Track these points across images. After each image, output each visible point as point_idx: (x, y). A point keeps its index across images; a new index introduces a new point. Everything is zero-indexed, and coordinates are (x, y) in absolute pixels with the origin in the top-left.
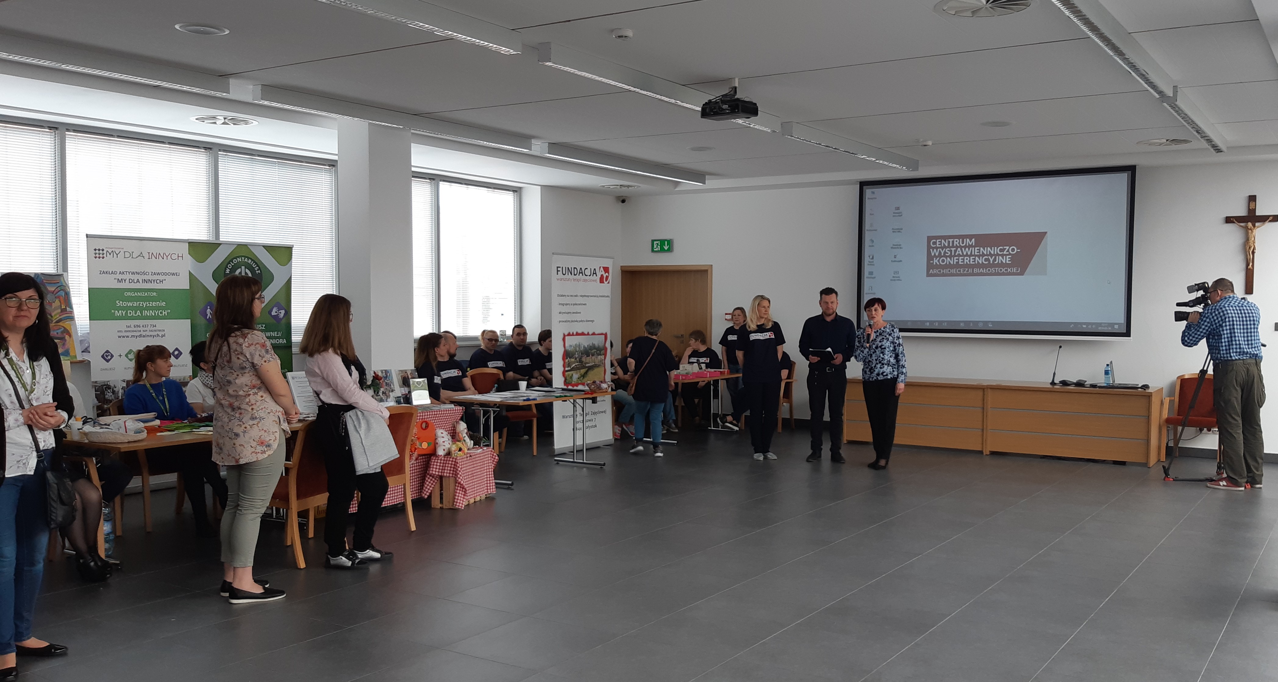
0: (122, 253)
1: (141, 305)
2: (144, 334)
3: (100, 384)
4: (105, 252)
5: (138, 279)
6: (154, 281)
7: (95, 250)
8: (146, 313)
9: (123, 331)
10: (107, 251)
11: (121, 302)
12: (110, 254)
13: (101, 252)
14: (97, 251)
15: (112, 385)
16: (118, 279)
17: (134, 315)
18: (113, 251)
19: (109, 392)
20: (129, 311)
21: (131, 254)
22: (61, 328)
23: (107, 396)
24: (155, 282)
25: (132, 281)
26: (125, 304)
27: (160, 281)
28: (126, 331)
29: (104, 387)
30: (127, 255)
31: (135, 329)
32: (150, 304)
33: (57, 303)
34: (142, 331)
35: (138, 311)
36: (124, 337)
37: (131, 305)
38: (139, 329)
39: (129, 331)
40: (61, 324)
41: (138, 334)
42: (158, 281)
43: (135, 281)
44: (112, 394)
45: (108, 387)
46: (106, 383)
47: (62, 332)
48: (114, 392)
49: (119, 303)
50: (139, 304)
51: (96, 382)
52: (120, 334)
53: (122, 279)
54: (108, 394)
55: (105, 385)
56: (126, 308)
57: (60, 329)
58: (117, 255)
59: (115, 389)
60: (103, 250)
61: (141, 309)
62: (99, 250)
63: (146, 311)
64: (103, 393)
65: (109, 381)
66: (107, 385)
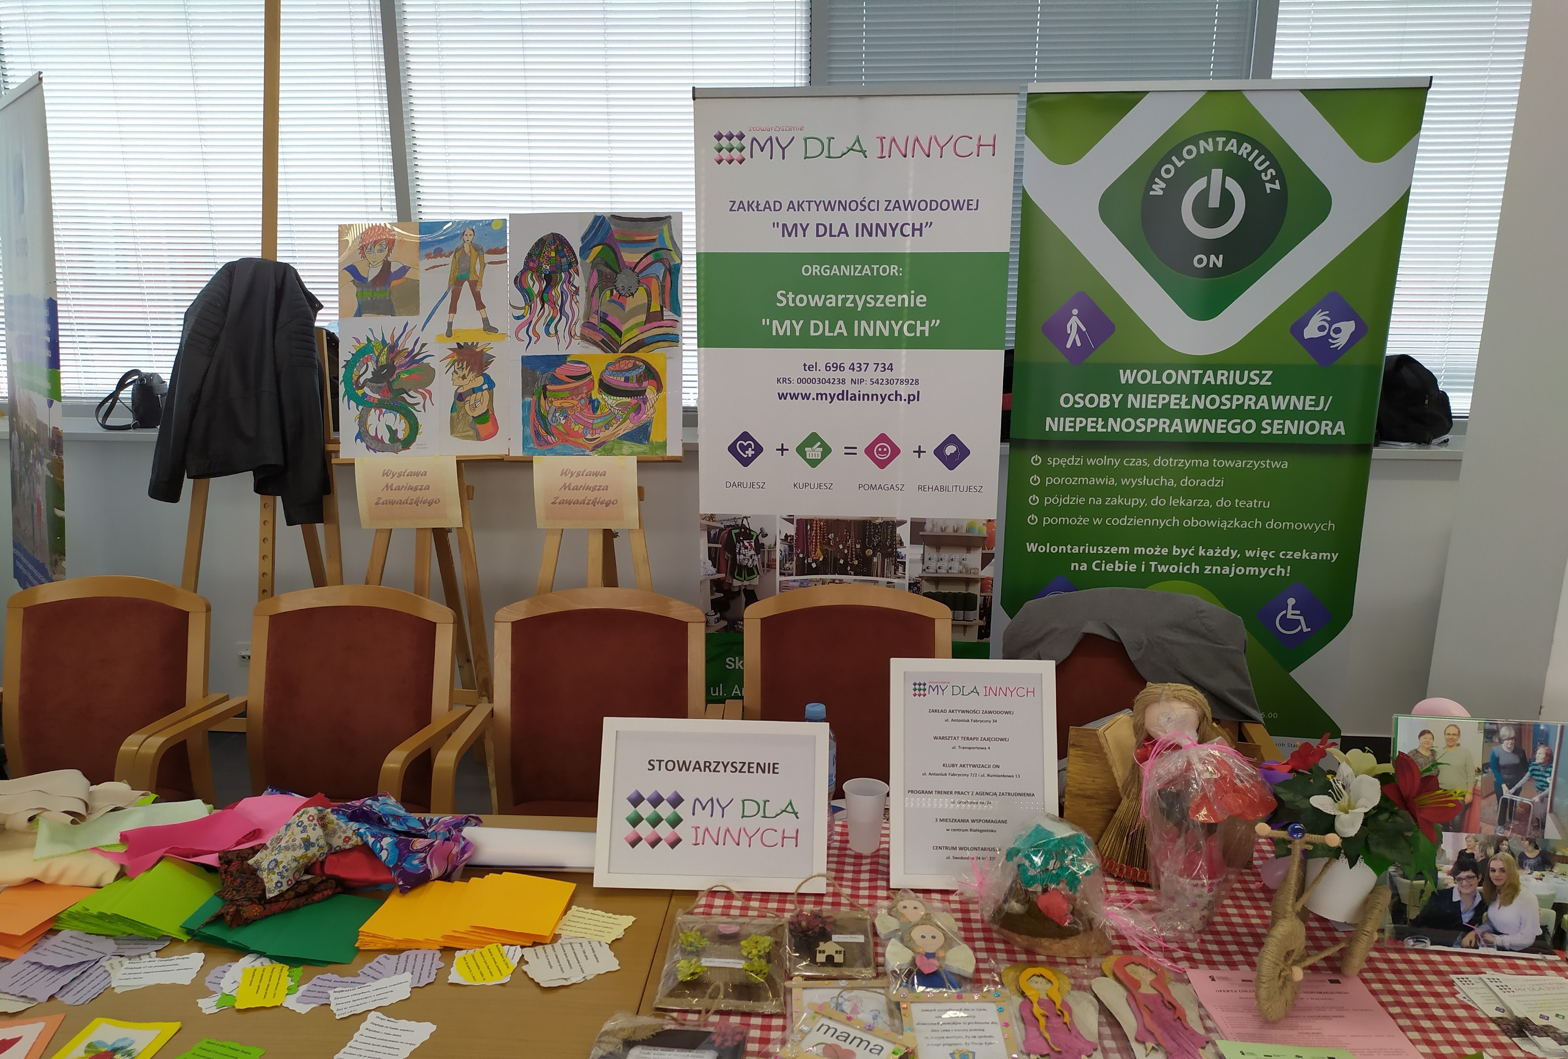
0: (799, 143)
1: (848, 304)
2: (853, 389)
3: (721, 522)
4: (746, 142)
5: (843, 225)
6: (894, 230)
7: (719, 137)
8: (863, 328)
9: (794, 379)
10: (754, 139)
11: (791, 296)
12: (762, 149)
13: (735, 142)
14: (724, 142)
15: (755, 528)
16: (784, 225)
17: (827, 334)
18: (771, 139)
19: (746, 548)
20: (812, 322)
21: (826, 145)
22: (639, 367)
23: (742, 557)
24: (898, 231)
25: (824, 231)
26: (802, 300)
27: (914, 230)
28: (801, 381)
29: (734, 532)
30: (814, 148)
31: (831, 375)
32: (876, 300)
33: (641, 296)
34: (848, 381)
35: (841, 323)
36: (794, 396)
37: (820, 304)
38: (838, 374)
39: (812, 381)
40: (640, 354)
41: (837, 389)
42: (908, 230)
43: (835, 231)
44: (753, 552)
45: (746, 533)
46: (739, 522)
47: (639, 380)
48: (759, 548)
49: (785, 299)
50: (845, 301)
51: (712, 517)
52: (785, 388)
53: (795, 225)
54: (743, 551)
55: (736, 527)
56: (807, 314)
57: (635, 367)
58: (783, 149)
59: (762, 540)
60: (741, 137)
61: (850, 316)
62: (730, 137)
63: (863, 323)
64: (730, 547)
65: (746, 518)
66: (743, 526)
